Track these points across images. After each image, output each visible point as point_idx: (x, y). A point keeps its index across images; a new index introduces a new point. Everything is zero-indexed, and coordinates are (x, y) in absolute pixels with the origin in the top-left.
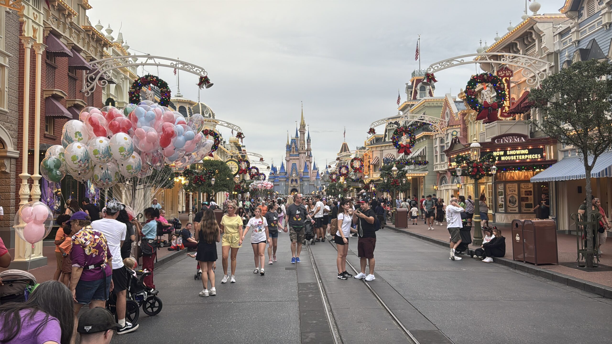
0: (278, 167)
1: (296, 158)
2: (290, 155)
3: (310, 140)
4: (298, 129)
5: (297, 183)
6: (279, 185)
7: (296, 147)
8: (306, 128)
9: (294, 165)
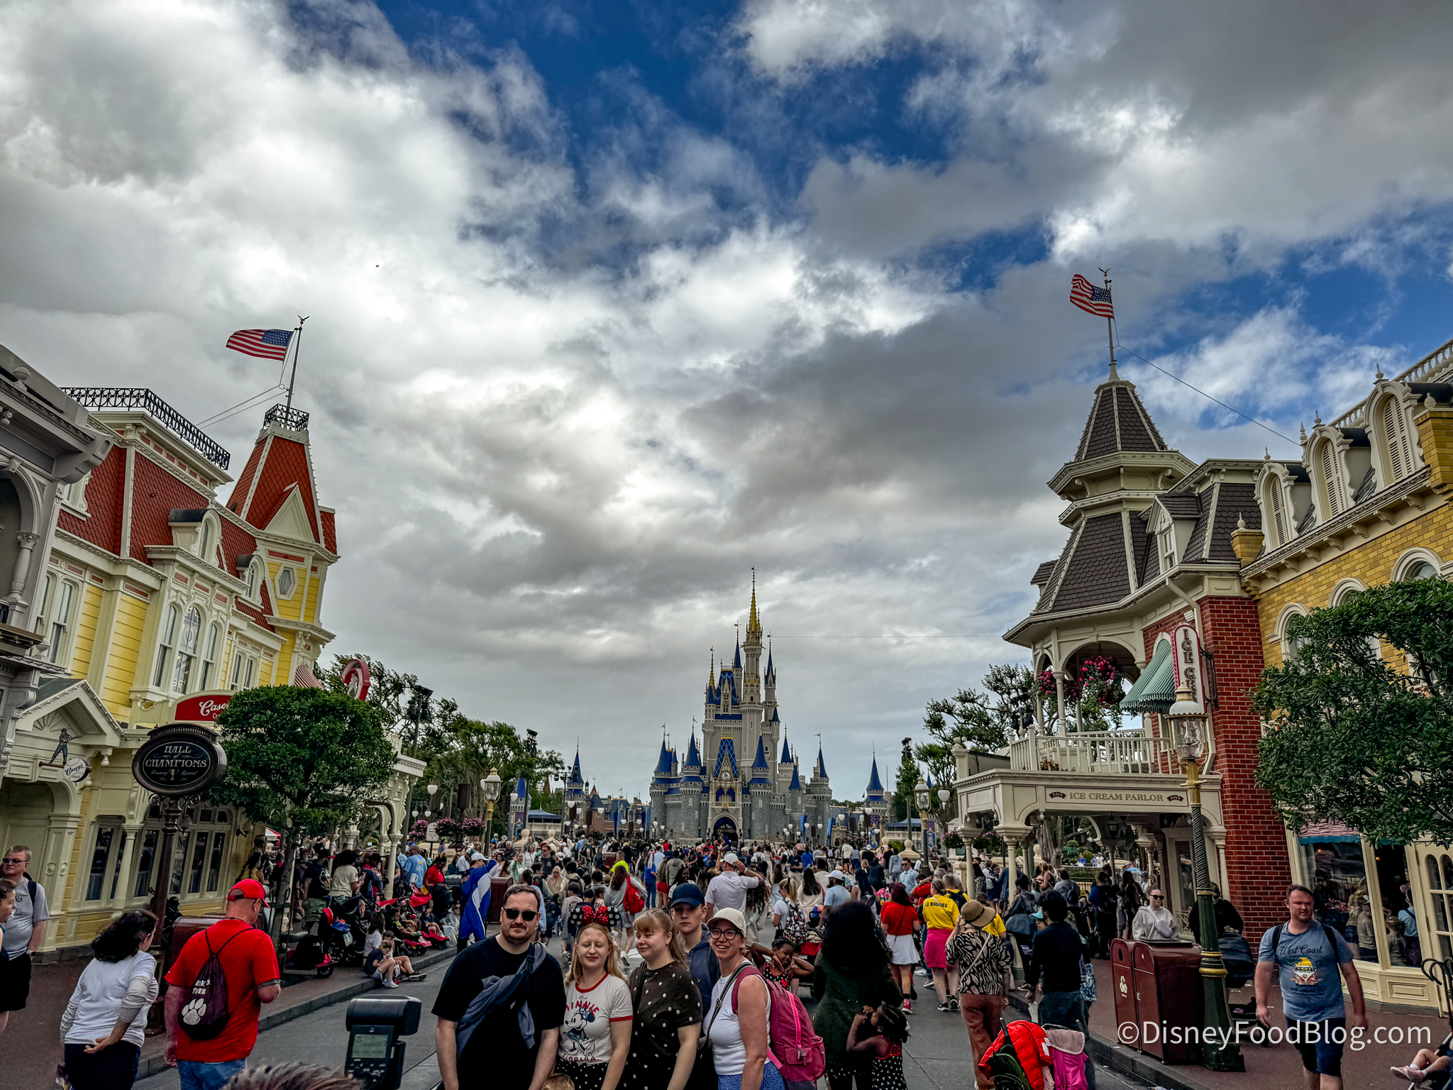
0: (682, 753)
1: (732, 724)
2: (717, 717)
3: (774, 678)
4: (741, 643)
5: (734, 800)
6: (679, 806)
7: (734, 693)
8: (764, 640)
9: (727, 745)
